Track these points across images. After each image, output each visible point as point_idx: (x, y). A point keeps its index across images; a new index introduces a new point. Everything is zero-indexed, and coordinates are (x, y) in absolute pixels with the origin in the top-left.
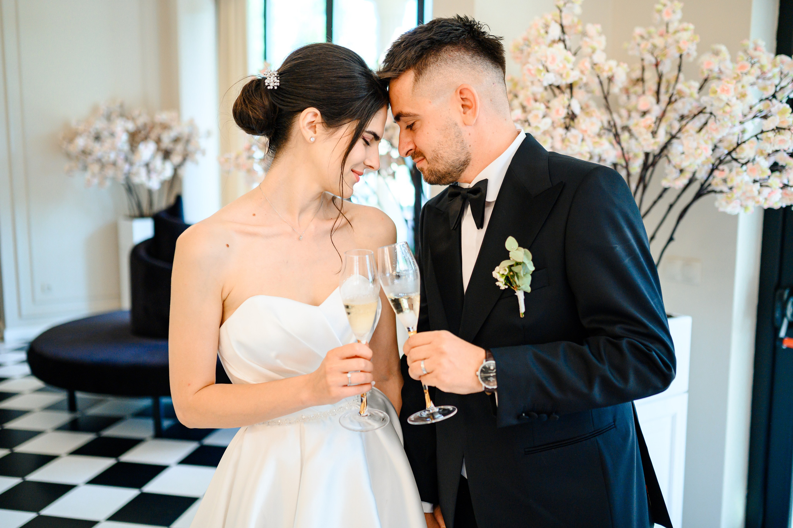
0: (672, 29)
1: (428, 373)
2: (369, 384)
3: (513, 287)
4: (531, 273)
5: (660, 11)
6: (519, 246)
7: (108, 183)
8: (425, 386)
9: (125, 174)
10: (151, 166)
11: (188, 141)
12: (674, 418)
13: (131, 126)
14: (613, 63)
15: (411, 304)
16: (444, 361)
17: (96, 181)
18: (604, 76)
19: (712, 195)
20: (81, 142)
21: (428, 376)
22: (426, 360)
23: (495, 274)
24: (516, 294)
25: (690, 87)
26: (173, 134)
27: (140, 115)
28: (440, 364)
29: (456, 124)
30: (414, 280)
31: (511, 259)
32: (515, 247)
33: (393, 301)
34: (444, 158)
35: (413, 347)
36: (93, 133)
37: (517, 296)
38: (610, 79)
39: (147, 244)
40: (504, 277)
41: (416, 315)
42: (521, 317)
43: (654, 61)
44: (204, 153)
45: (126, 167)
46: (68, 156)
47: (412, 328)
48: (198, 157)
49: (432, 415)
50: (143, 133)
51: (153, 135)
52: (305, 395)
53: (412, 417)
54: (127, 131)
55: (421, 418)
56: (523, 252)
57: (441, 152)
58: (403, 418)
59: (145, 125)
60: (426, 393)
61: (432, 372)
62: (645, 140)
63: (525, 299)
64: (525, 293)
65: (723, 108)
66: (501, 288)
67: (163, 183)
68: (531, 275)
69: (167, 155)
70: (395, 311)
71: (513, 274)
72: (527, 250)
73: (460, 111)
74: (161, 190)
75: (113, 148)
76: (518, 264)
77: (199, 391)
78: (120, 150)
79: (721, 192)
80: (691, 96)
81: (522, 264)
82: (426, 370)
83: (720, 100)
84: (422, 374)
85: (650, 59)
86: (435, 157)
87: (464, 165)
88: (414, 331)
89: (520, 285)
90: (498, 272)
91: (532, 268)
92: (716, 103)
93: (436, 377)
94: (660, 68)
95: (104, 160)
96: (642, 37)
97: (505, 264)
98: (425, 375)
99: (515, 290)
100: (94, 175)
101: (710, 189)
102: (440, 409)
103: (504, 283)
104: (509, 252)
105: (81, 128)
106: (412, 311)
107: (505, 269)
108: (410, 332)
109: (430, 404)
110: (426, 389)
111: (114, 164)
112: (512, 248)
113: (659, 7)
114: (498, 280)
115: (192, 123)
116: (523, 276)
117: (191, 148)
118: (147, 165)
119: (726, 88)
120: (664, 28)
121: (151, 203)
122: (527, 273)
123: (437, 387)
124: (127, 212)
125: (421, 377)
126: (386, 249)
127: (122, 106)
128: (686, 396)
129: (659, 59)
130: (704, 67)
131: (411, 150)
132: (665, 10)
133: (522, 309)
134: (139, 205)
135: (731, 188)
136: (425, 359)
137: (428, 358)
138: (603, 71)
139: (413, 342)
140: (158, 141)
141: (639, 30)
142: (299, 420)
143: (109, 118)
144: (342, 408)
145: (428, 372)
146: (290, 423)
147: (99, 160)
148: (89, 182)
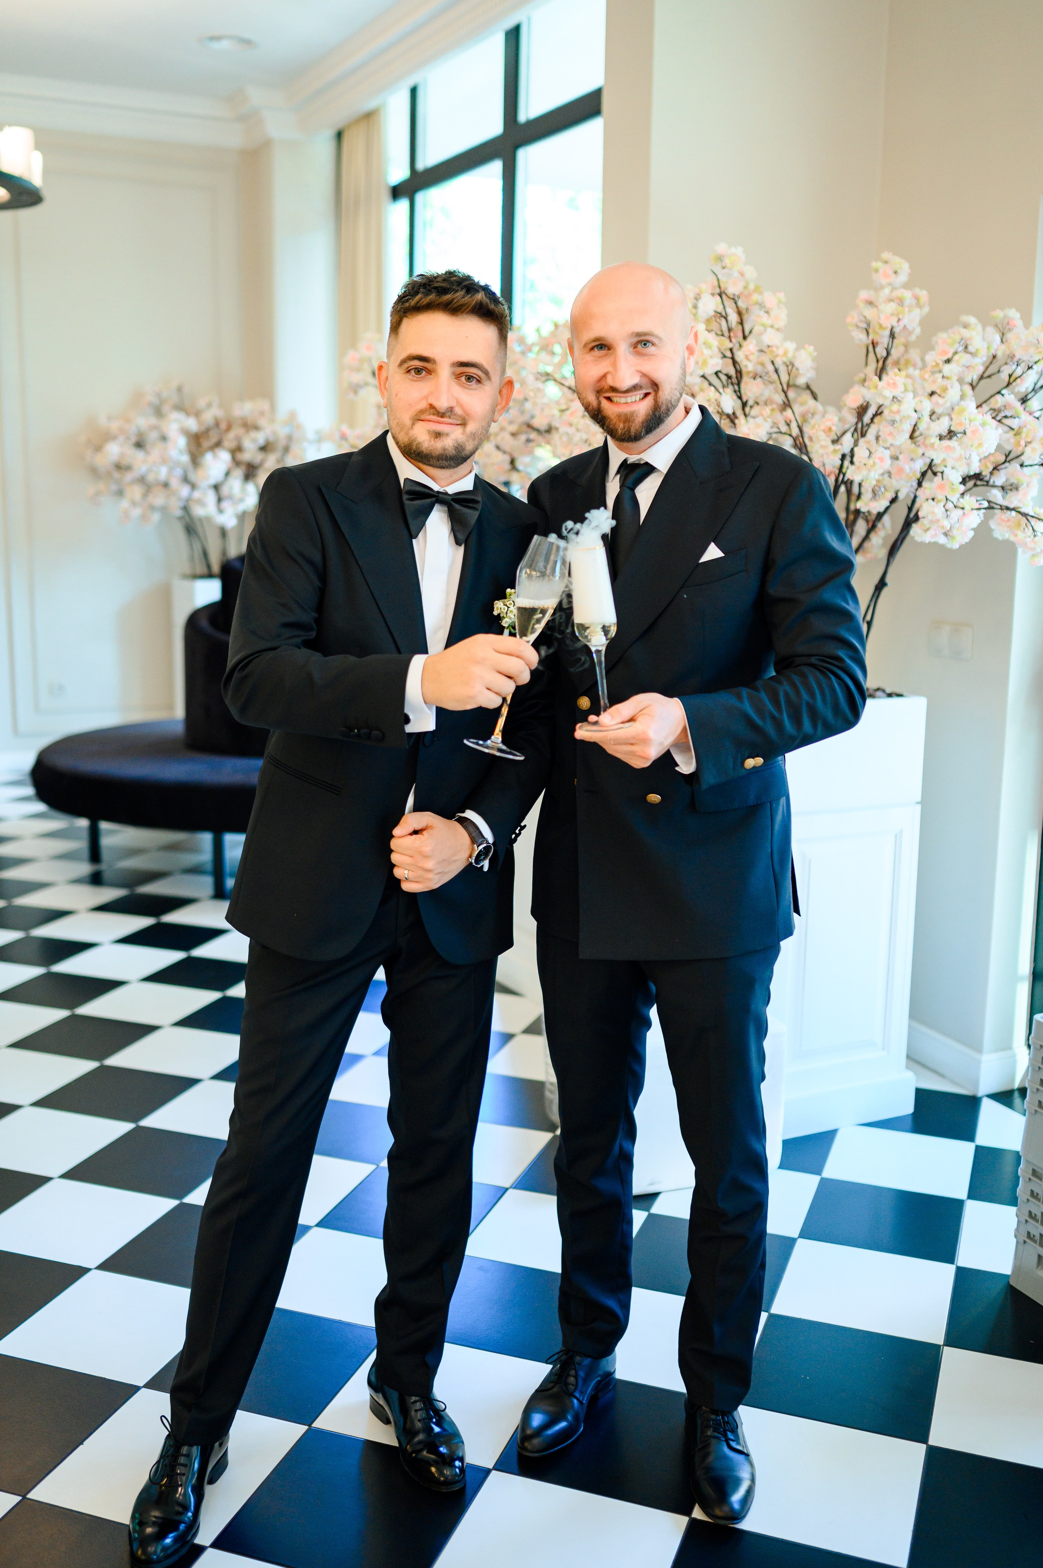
7: (156, 517)
9: (183, 502)
10: (225, 491)
12: (898, 837)
13: (192, 424)
14: (791, 346)
17: (137, 512)
20: (114, 450)
26: (260, 438)
27: (209, 405)
36: (133, 436)
39: (211, 608)
45: (185, 491)
46: (94, 472)
50: (212, 436)
51: (230, 440)
54: (187, 433)
59: (216, 423)
67: (244, 517)
69: (249, 471)
74: (239, 529)
75: (164, 460)
78: (175, 464)
95: (149, 479)
100: (134, 504)
105: (114, 426)
111: (166, 485)
115: (292, 417)
118: (216, 487)
124: (186, 569)
128: (918, 808)
134: (209, 566)
140: (237, 450)
143: (159, 412)
147: (142, 480)
148: (126, 515)
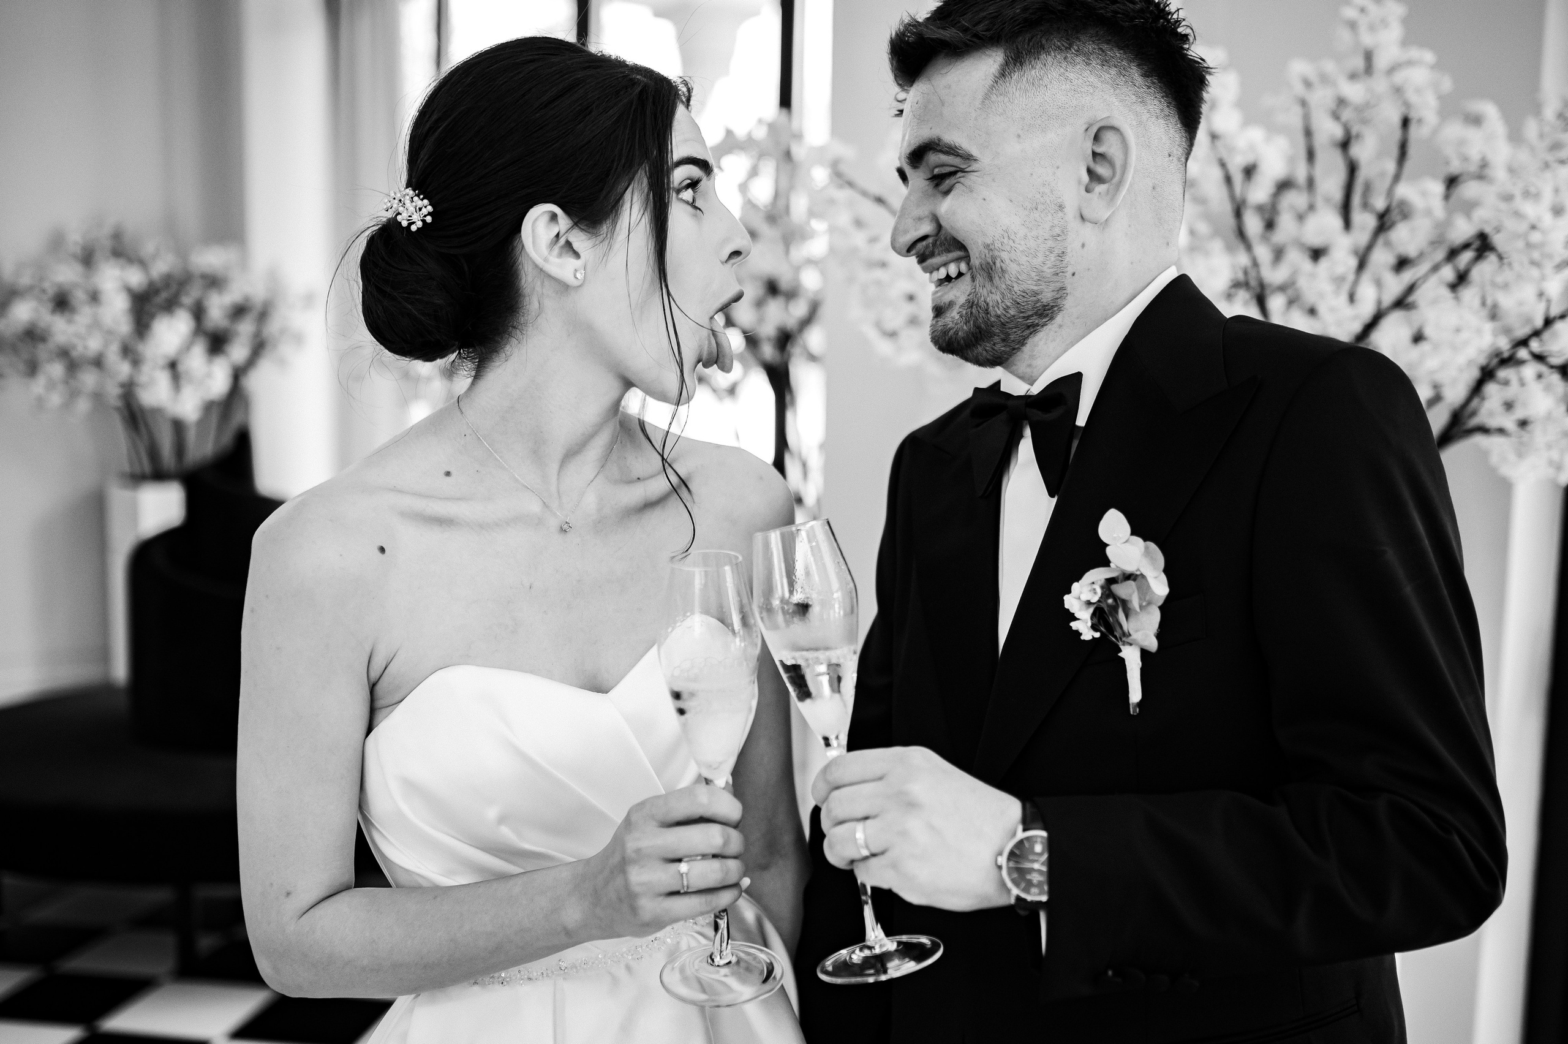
0: (1382, 61)
1: (874, 855)
2: (736, 885)
3: (1115, 637)
4: (1160, 603)
5: (1353, 25)
6: (1133, 533)
7: (83, 405)
8: (864, 886)
9: (123, 385)
10: (181, 368)
11: (263, 316)
13: (136, 278)
14: (1256, 134)
15: (836, 676)
16: (915, 824)
17: (56, 399)
18: (1236, 165)
19: (1479, 439)
20: (23, 312)
21: (873, 861)
22: (868, 822)
23: (1071, 602)
24: (1120, 654)
25: (1424, 194)
26: (231, 297)
28: (904, 834)
29: (1061, 207)
30: (845, 615)
31: (1111, 565)
32: (1120, 535)
33: (787, 668)
34: (1006, 276)
35: (838, 788)
36: (51, 291)
37: (1123, 660)
38: (1249, 171)
39: (166, 540)
40: (1091, 610)
41: (845, 706)
42: (1132, 713)
43: (1338, 132)
44: (299, 339)
45: (124, 369)
47: (837, 738)
48: (285, 349)
49: (880, 962)
50: (164, 295)
51: (187, 300)
52: (573, 914)
53: (829, 963)
54: (129, 290)
55: (846, 967)
56: (1143, 549)
57: (1004, 255)
58: (804, 965)
59: (168, 280)
60: (867, 903)
61: (883, 853)
62: (1332, 310)
63: (1142, 670)
64: (1145, 654)
65: (1525, 236)
66: (1082, 638)
67: (209, 407)
68: (1162, 608)
69: (217, 343)
70: (793, 693)
71: (1114, 604)
72: (1152, 546)
73: (1080, 182)
74: (202, 423)
75: (96, 324)
76: (1129, 577)
77: (312, 910)
78: (110, 332)
79: (1501, 431)
80: (1428, 212)
81: (1140, 578)
82: (867, 847)
83: (1518, 215)
84: (856, 856)
85: (1328, 130)
86: (988, 263)
87: (1041, 315)
88: (839, 745)
89: (1131, 632)
90: (1077, 596)
91: (1160, 588)
92: (1510, 224)
93: (894, 866)
94: (1356, 151)
95: (74, 354)
96: (1308, 84)
97: (1096, 576)
98: (866, 858)
99: (1120, 644)
100: (51, 385)
101: (1474, 422)
102: (899, 943)
103: (1090, 624)
104: (1108, 545)
105: (25, 280)
106: (837, 695)
107: (1094, 589)
108: (829, 748)
109: (874, 934)
110: (866, 893)
111: (98, 362)
112: (1115, 535)
113: (1350, 13)
114: (1076, 615)
115: (274, 278)
116: (1138, 609)
117: (273, 327)
118: (173, 366)
119: (1533, 190)
120: (1359, 63)
121: (180, 448)
122: (1149, 603)
123: (896, 890)
124: (127, 468)
125: (855, 864)
126: (775, 537)
127: (117, 236)
129: (1354, 131)
130: (1450, 151)
131: (924, 238)
132: (1363, 22)
133: (1135, 694)
134: (154, 453)
135: (1523, 424)
136: (866, 818)
137: (875, 817)
138: (1231, 150)
139: (839, 775)
140: (198, 313)
141: (1299, 68)
142: (552, 972)
143: (87, 260)
144: (656, 942)
145: (874, 850)
146: (530, 979)
147: (64, 353)
148: (40, 402)
